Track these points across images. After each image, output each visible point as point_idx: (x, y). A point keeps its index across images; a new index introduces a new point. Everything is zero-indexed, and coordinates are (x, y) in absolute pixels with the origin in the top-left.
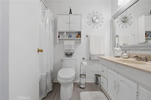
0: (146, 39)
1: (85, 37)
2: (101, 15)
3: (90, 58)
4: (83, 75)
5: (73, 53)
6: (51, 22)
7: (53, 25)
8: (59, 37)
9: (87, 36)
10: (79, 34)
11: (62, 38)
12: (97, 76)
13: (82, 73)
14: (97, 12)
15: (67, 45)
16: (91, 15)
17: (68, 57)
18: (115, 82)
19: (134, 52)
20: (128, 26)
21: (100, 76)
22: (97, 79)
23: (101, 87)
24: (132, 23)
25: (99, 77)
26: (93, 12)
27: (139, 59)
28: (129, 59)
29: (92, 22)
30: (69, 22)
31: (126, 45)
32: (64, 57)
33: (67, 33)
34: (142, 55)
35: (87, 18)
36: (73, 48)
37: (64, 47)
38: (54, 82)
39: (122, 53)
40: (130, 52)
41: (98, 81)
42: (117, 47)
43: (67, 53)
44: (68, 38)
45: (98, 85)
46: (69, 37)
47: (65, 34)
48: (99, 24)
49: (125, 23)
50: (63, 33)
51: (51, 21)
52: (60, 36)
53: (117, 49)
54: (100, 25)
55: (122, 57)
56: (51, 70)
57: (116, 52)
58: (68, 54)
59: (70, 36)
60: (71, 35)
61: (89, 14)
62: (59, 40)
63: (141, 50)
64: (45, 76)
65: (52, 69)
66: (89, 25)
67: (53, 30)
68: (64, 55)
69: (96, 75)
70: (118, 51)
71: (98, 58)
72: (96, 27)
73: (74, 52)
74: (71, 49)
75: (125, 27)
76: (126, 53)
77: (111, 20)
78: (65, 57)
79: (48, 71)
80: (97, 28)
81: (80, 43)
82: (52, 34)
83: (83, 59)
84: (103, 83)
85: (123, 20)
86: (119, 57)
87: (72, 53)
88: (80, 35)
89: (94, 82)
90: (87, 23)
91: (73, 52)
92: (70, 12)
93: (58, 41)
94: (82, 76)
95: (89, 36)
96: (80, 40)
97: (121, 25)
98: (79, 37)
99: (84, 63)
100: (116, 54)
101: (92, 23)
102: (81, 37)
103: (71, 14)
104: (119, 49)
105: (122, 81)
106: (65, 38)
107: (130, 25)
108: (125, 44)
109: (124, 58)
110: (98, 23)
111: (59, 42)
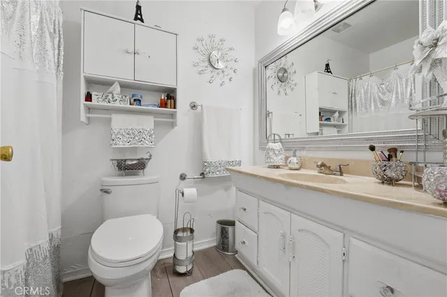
0: (321, 125)
1: (189, 108)
2: (231, 49)
3: (203, 174)
4: (184, 230)
5: (150, 159)
6: (52, 31)
7: (59, 47)
8: (89, 97)
9: (194, 107)
10: (169, 97)
11: (101, 103)
12: (225, 226)
13: (180, 226)
14: (221, 40)
15: (122, 131)
16: (204, 42)
17: (127, 175)
18: (284, 236)
19: (311, 155)
20: (288, 91)
21: (232, 224)
22: (224, 234)
23: (236, 255)
24: (295, 85)
25: (230, 229)
26: (210, 37)
27: (327, 172)
28: (302, 172)
29: (207, 64)
30: (131, 50)
31: (291, 136)
32: (112, 176)
33: (124, 86)
34: (330, 160)
35: (194, 49)
36: (147, 144)
37: (113, 136)
38: (66, 280)
39: (287, 158)
40: (303, 153)
41: (228, 238)
42: (275, 143)
43: (125, 160)
44: (128, 106)
45: (228, 251)
46: (131, 104)
47: (116, 89)
48: (226, 73)
49: (283, 84)
50: (107, 84)
51: (51, 27)
52: (93, 94)
53: (275, 148)
54: (230, 80)
55: (287, 166)
56: (51, 236)
57: (271, 153)
58: (130, 163)
59: (135, 100)
60: (141, 97)
61: (198, 40)
62: (89, 109)
63: (327, 149)
64: (21, 269)
65: (56, 229)
66: (200, 74)
67: (61, 68)
68: (110, 167)
69: (220, 222)
70: (277, 152)
71: (226, 174)
72: (218, 81)
73: (151, 156)
74: (139, 145)
75: (282, 93)
76: (295, 156)
77: (254, 70)
78: (119, 175)
79: (40, 242)
80: (221, 85)
81: (173, 125)
82: (54, 83)
83: (183, 177)
84: (244, 243)
85: (280, 75)
86: (278, 167)
87: (142, 159)
88: (172, 101)
89: (215, 244)
90: (194, 66)
91: (147, 156)
92: (137, 14)
93: (83, 116)
94: (180, 234)
95: (199, 108)
96: (173, 116)
97: (276, 87)
98: (169, 106)
99: (186, 191)
100: (272, 160)
101: (207, 67)
102: (175, 108)
103: (139, 22)
104: (278, 146)
105: (302, 230)
106: (117, 104)
107: (292, 89)
108: (289, 135)
109: (291, 169)
110: (223, 72)
111: (89, 118)
